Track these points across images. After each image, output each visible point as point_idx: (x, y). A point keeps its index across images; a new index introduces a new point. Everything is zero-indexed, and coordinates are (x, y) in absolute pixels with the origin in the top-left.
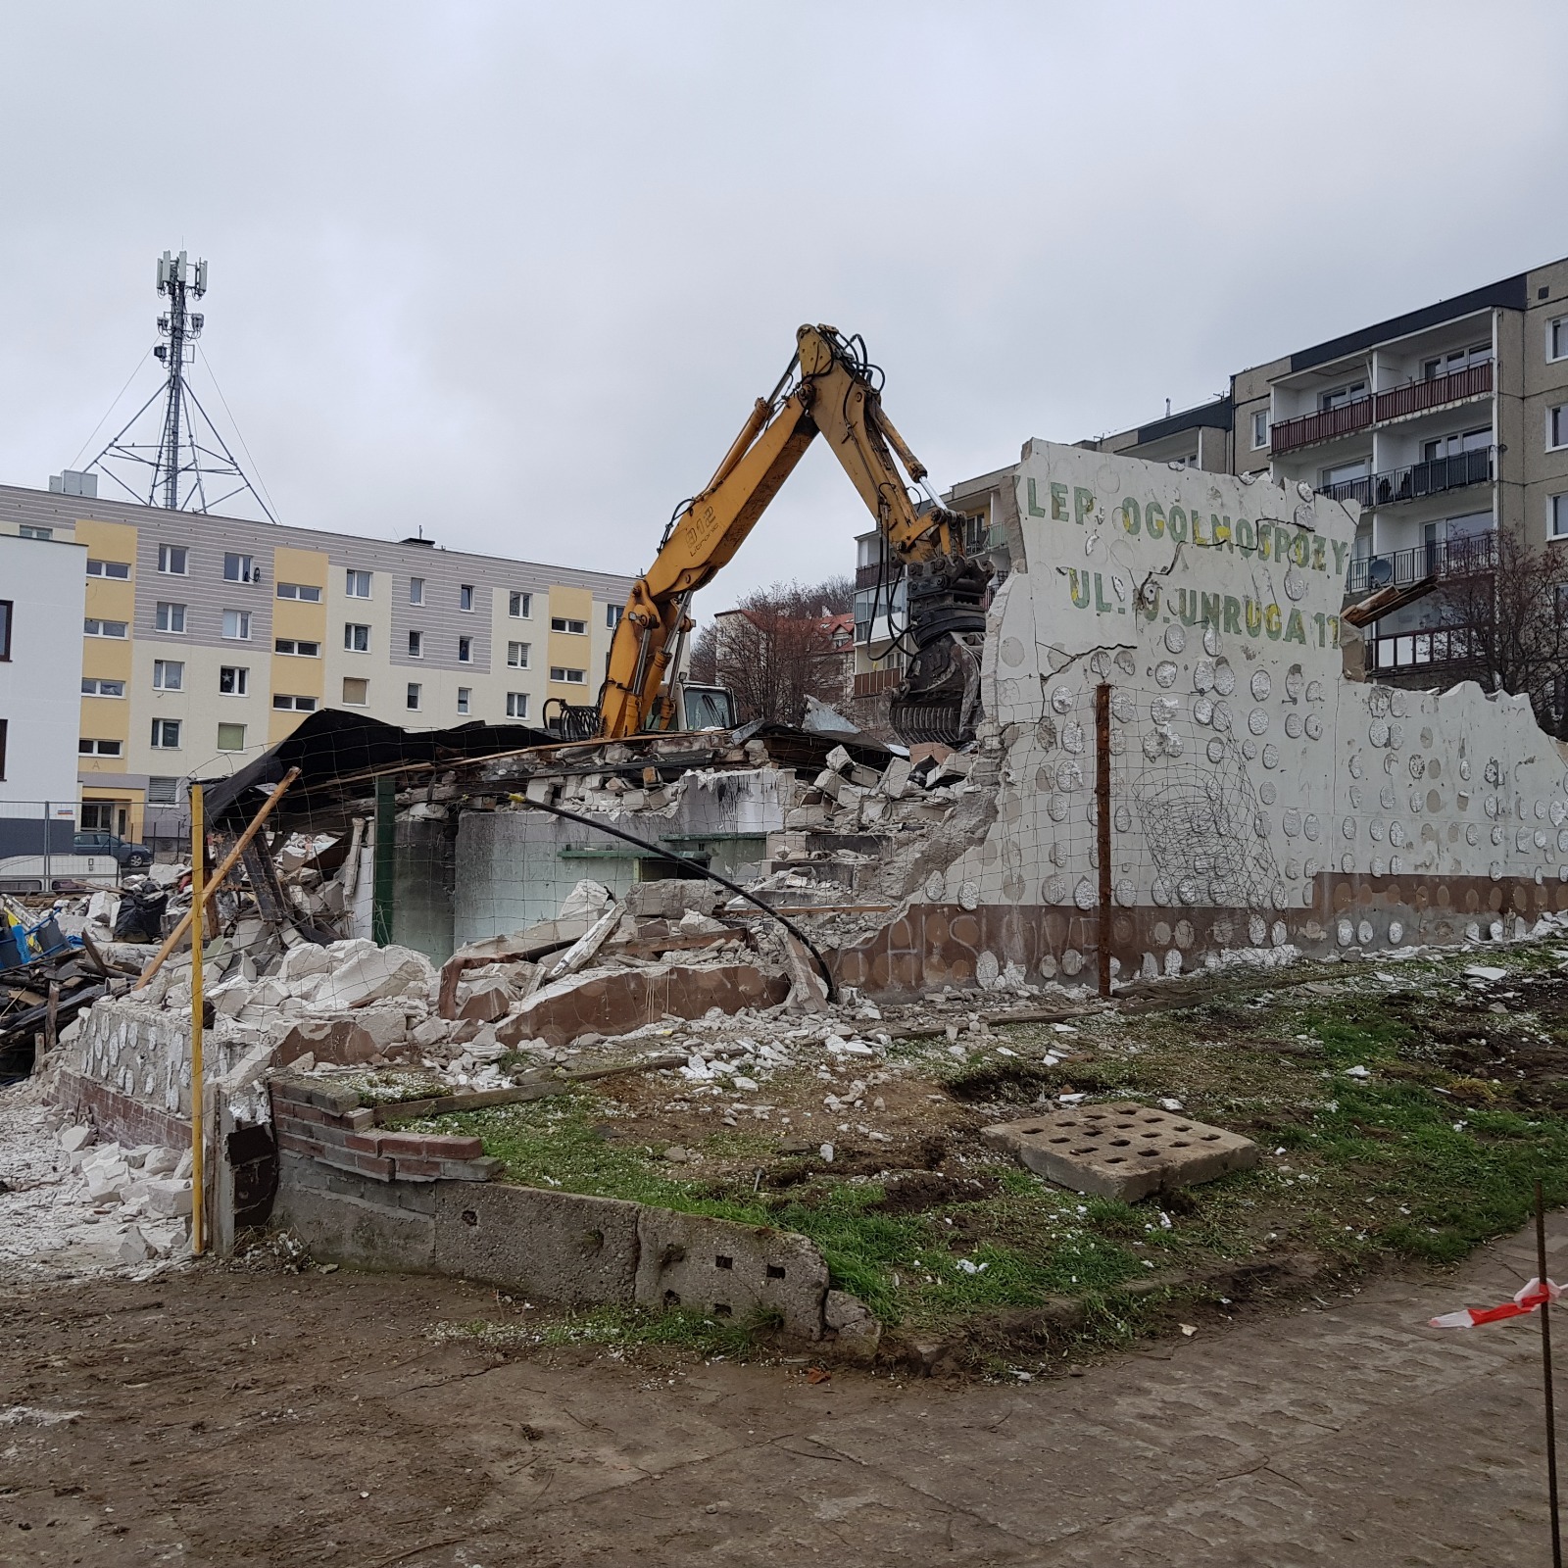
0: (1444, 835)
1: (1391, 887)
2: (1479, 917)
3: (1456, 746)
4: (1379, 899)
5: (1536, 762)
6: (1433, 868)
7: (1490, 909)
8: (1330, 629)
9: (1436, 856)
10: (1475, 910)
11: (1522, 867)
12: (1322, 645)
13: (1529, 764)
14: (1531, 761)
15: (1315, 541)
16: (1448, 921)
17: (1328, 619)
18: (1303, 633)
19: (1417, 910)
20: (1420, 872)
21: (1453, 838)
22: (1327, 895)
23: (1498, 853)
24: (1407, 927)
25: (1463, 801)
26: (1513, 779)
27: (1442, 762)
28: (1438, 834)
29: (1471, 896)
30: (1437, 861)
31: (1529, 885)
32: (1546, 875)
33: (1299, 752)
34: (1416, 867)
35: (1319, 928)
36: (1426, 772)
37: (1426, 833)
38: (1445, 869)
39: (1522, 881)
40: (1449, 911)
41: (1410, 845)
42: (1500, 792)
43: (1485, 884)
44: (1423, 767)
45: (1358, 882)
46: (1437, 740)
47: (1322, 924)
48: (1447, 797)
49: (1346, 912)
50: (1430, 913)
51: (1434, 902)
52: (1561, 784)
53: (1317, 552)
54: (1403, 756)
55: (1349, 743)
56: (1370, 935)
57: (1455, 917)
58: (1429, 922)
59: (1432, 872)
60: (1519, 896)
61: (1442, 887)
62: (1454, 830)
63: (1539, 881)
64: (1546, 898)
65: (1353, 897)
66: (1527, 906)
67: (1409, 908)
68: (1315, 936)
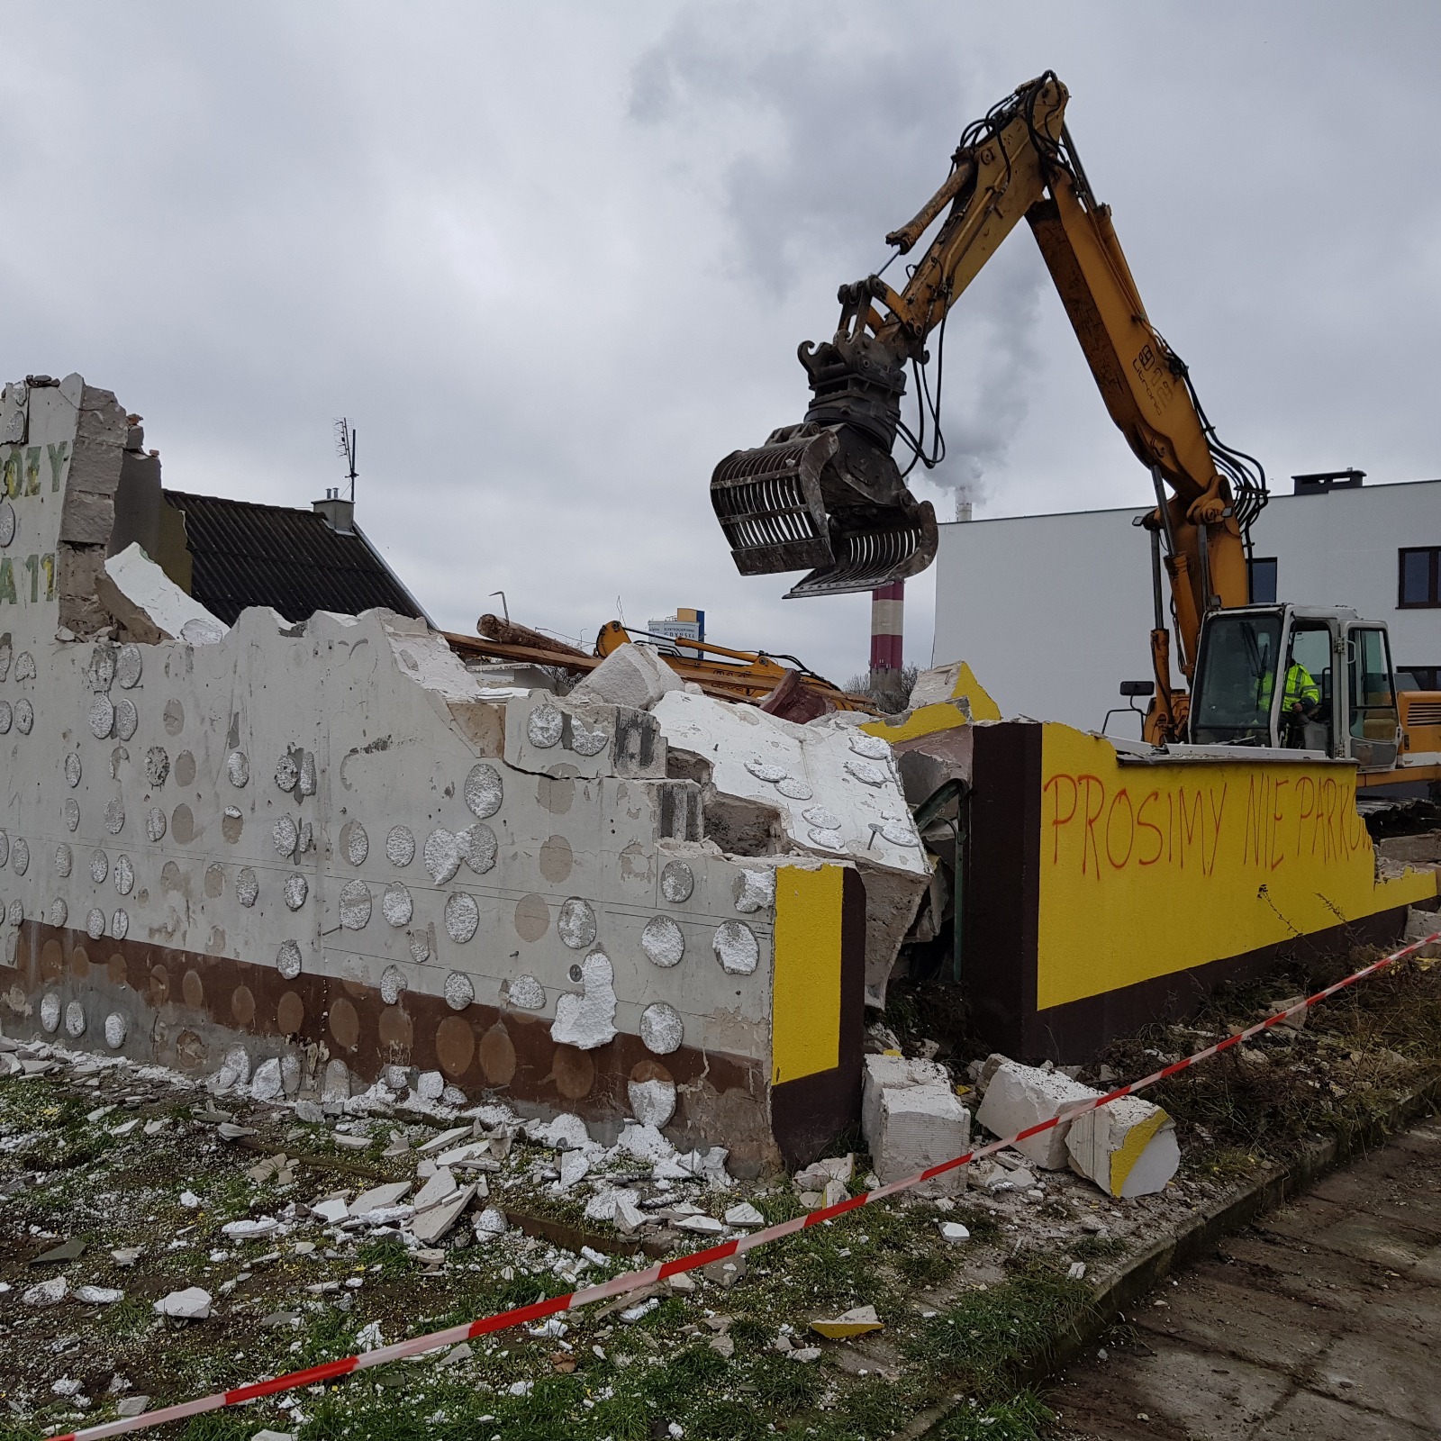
0: (197, 884)
1: (115, 957)
2: (256, 1040)
3: (223, 728)
4: (98, 972)
5: (392, 749)
6: (178, 935)
7: (277, 1031)
8: (43, 575)
9: (184, 918)
10: (248, 1026)
11: (355, 961)
12: (34, 600)
13: (376, 753)
14: (382, 745)
15: (28, 456)
16: (200, 1033)
17: (43, 560)
18: (14, 588)
19: (150, 1001)
20: (157, 940)
21: (213, 887)
22: (33, 955)
23: (303, 929)
24: (133, 1027)
25: (233, 825)
26: (336, 784)
27: (199, 757)
28: (187, 881)
29: (243, 999)
30: (184, 926)
31: (367, 1003)
32: (412, 988)
33: (10, 753)
34: (152, 932)
35: (23, 998)
36: (171, 778)
37: (171, 878)
38: (196, 941)
39: (351, 991)
40: (202, 1017)
41: (144, 894)
42: (307, 811)
43: (266, 982)
44: (166, 767)
45: (71, 941)
46: (190, 720)
47: (27, 993)
48: (206, 817)
49: (56, 983)
50: (170, 1012)
51: (177, 995)
52: (458, 793)
53: (31, 470)
54: (138, 749)
55: (64, 735)
56: (80, 1025)
57: (212, 1030)
58: (169, 1027)
59: (175, 944)
60: (339, 1016)
61: (190, 972)
62: (216, 876)
63: (389, 996)
64: (409, 1034)
65: (64, 963)
66: (360, 1041)
67: (138, 997)
68: (19, 1008)
